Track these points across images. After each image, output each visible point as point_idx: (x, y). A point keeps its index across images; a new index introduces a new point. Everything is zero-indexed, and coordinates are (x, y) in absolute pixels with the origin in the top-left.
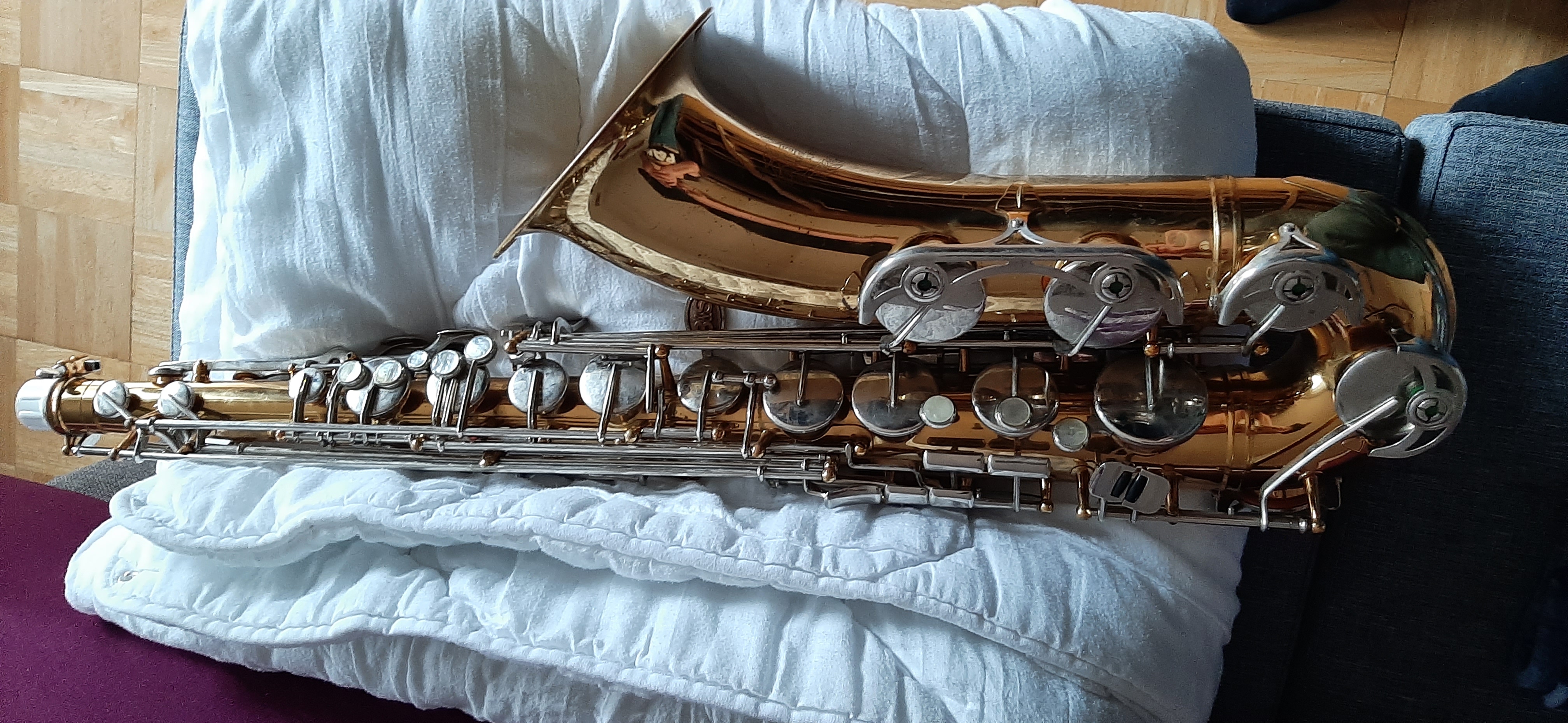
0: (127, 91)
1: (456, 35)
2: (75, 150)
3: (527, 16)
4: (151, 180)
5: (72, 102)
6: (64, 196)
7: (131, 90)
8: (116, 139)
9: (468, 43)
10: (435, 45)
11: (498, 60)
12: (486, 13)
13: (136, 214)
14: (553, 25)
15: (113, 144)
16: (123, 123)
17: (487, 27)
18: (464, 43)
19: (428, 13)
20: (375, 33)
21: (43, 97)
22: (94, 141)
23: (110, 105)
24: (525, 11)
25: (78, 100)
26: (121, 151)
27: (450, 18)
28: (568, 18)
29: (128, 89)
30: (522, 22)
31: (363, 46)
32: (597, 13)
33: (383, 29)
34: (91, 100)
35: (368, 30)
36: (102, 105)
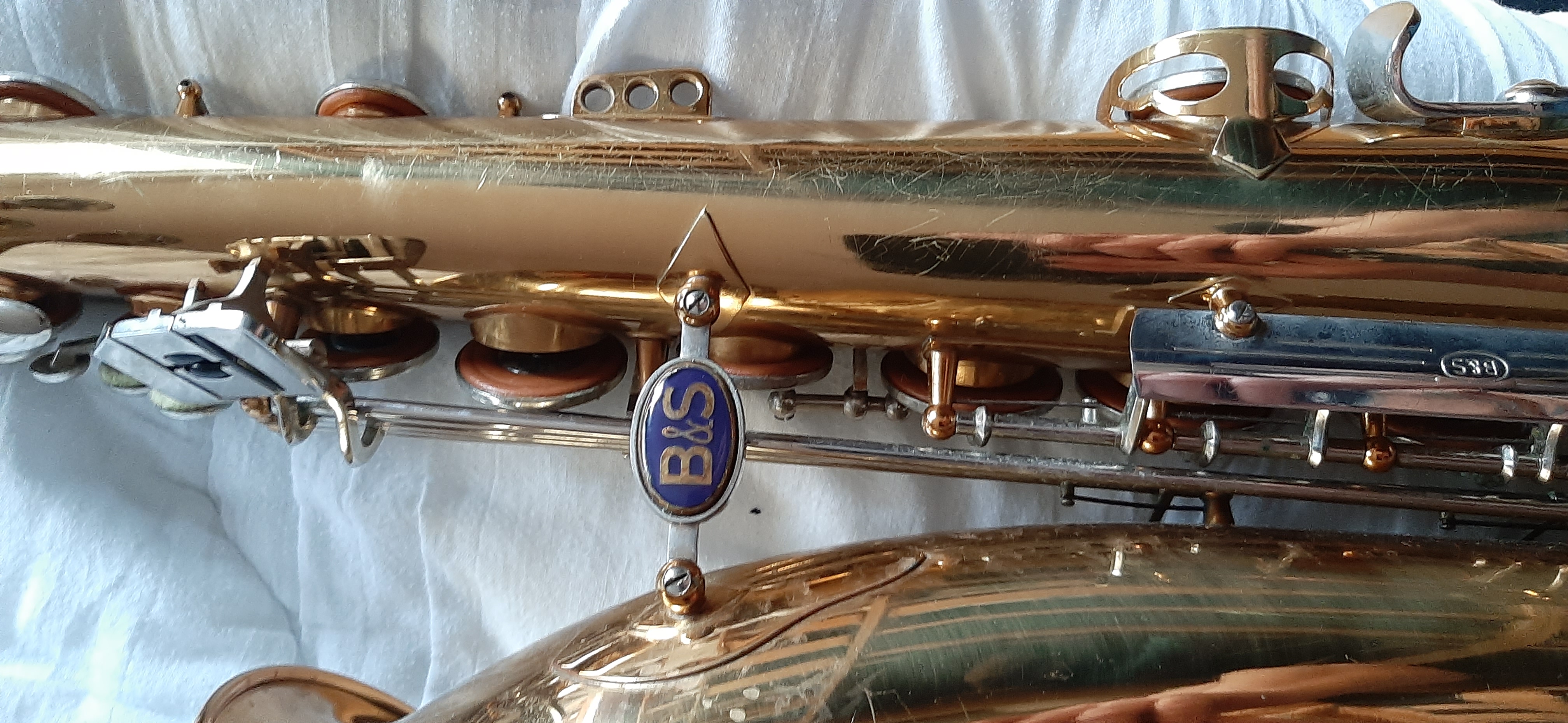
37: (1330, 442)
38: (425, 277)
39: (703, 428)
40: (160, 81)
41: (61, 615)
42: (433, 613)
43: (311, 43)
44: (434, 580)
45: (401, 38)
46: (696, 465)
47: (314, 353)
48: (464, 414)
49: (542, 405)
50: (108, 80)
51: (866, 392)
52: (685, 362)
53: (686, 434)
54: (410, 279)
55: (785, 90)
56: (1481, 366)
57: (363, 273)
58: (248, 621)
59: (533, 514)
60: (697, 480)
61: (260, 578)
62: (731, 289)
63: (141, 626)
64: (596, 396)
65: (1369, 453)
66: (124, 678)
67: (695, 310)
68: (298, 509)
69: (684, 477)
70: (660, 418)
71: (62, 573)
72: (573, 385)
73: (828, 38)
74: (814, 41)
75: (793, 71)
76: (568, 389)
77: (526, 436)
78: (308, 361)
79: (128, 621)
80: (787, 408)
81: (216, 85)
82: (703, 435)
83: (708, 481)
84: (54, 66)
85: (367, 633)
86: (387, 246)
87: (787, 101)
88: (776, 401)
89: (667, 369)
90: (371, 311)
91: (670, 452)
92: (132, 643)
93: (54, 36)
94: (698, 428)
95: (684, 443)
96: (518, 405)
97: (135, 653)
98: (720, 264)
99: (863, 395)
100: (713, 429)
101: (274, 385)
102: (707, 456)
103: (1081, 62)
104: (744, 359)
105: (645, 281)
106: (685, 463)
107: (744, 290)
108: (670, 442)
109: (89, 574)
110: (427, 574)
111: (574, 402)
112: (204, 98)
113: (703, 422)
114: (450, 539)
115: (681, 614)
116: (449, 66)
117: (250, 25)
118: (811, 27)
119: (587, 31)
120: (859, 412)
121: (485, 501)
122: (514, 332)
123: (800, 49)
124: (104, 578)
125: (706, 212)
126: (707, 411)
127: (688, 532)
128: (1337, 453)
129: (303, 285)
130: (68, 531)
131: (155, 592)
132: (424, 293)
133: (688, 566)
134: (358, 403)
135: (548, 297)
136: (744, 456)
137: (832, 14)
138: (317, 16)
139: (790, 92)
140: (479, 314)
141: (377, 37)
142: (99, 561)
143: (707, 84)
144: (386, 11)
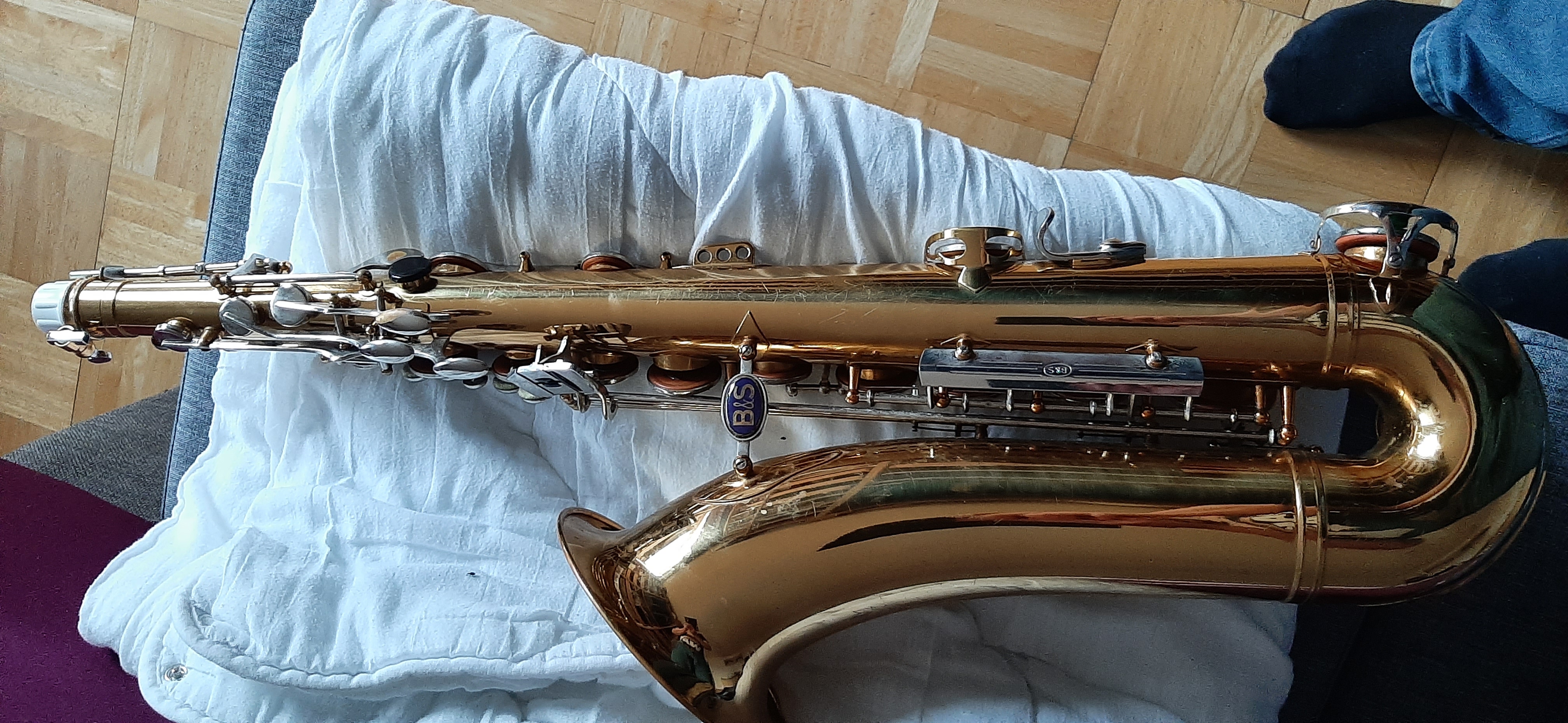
0: (124, 22)
1: (580, 159)
2: (56, 74)
3: (653, 141)
4: (136, 120)
5: (59, 24)
6: (38, 121)
7: (127, 22)
8: (104, 71)
9: (591, 167)
10: (557, 165)
11: (620, 185)
12: (612, 137)
13: (115, 152)
14: (679, 151)
15: (99, 75)
16: (113, 55)
17: (612, 152)
18: (587, 167)
19: (552, 131)
20: (497, 144)
21: (26, 11)
22: (79, 69)
23: (101, 33)
24: (653, 135)
25: (65, 23)
26: (107, 83)
27: (575, 140)
28: (696, 147)
29: (123, 21)
30: (646, 145)
31: (484, 157)
32: (725, 145)
33: (505, 140)
34: (80, 26)
35: (490, 141)
36: (93, 32)
37: (1014, 400)
38: (631, 340)
39: (751, 403)
40: (510, 252)
41: (473, 493)
42: (639, 488)
43: (579, 237)
44: (639, 473)
45: (619, 233)
46: (747, 418)
47: (595, 376)
48: (653, 399)
49: (685, 393)
50: (486, 251)
51: (829, 383)
52: (742, 375)
53: (743, 405)
54: (625, 341)
55: (787, 249)
56: (1061, 370)
57: (605, 339)
58: (555, 495)
59: (682, 441)
60: (748, 424)
61: (558, 475)
62: (761, 343)
63: (509, 496)
64: (708, 388)
65: (1033, 405)
66: (503, 520)
67: (746, 354)
68: (576, 442)
69: (743, 422)
70: (733, 399)
71: (473, 474)
72: (697, 384)
73: (805, 226)
74: (798, 228)
75: (790, 241)
76: (696, 386)
77: (677, 407)
78: (592, 379)
79: (504, 495)
80: (793, 391)
81: (535, 252)
82: (749, 405)
83: (753, 424)
84: (463, 246)
85: (608, 499)
86: (614, 327)
87: (788, 254)
88: (789, 388)
89: (736, 378)
90: (610, 354)
91: (737, 412)
92: (506, 505)
93: (465, 235)
94: (748, 403)
95: (743, 409)
96: (675, 393)
97: (507, 509)
98: (756, 333)
99: (828, 385)
100: (754, 403)
101: (577, 389)
102: (752, 414)
103: (920, 231)
104: (769, 371)
105: (726, 340)
106: (743, 417)
107: (768, 342)
108: (738, 408)
109: (486, 474)
110: (636, 471)
111: (698, 392)
112: (531, 259)
113: (750, 400)
114: (646, 453)
115: (743, 476)
116: (639, 243)
117: (553, 230)
118: (797, 223)
119: (699, 227)
120: (826, 392)
121: (661, 436)
122: (672, 362)
123: (793, 231)
124: (492, 476)
125: (750, 313)
126: (751, 396)
127: (746, 444)
128: (1017, 405)
129: (580, 344)
130: (476, 454)
131: (516, 481)
132: (631, 346)
133: (746, 458)
134: (610, 395)
135: (685, 347)
136: (767, 413)
137: (805, 216)
138: (582, 226)
139: (789, 249)
140: (657, 355)
141: (608, 233)
142: (490, 468)
143: (753, 248)
144: (612, 223)
